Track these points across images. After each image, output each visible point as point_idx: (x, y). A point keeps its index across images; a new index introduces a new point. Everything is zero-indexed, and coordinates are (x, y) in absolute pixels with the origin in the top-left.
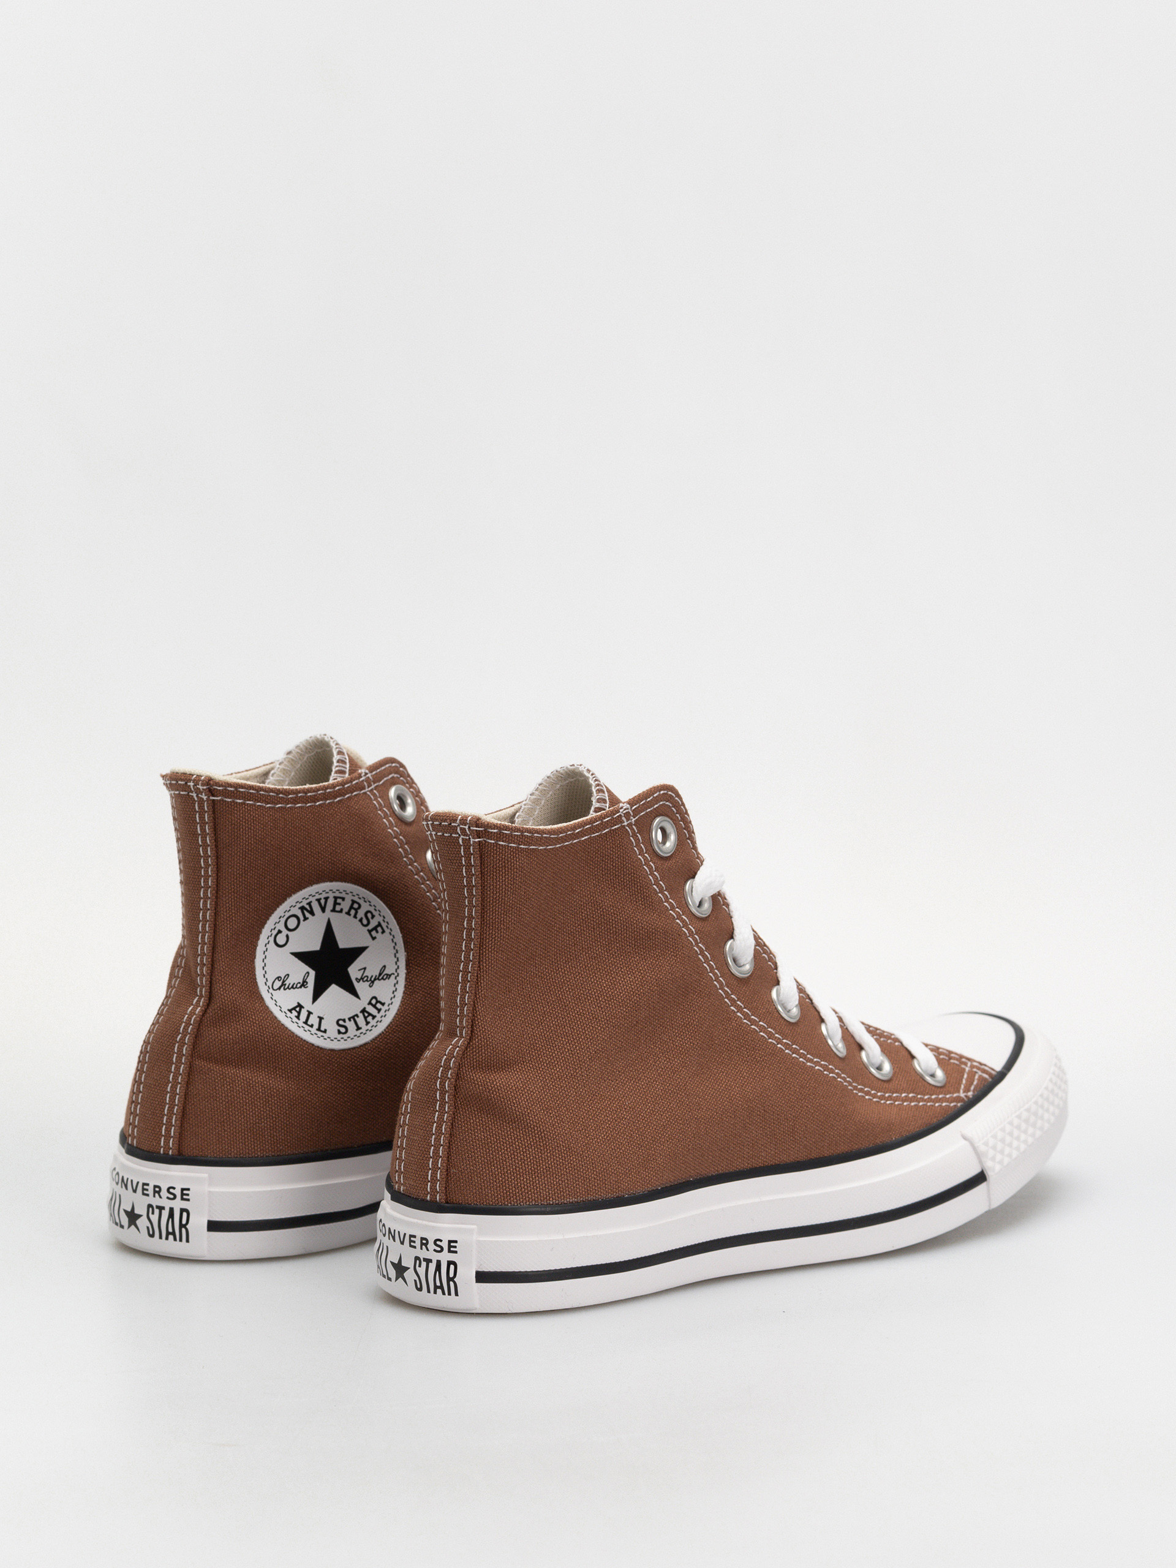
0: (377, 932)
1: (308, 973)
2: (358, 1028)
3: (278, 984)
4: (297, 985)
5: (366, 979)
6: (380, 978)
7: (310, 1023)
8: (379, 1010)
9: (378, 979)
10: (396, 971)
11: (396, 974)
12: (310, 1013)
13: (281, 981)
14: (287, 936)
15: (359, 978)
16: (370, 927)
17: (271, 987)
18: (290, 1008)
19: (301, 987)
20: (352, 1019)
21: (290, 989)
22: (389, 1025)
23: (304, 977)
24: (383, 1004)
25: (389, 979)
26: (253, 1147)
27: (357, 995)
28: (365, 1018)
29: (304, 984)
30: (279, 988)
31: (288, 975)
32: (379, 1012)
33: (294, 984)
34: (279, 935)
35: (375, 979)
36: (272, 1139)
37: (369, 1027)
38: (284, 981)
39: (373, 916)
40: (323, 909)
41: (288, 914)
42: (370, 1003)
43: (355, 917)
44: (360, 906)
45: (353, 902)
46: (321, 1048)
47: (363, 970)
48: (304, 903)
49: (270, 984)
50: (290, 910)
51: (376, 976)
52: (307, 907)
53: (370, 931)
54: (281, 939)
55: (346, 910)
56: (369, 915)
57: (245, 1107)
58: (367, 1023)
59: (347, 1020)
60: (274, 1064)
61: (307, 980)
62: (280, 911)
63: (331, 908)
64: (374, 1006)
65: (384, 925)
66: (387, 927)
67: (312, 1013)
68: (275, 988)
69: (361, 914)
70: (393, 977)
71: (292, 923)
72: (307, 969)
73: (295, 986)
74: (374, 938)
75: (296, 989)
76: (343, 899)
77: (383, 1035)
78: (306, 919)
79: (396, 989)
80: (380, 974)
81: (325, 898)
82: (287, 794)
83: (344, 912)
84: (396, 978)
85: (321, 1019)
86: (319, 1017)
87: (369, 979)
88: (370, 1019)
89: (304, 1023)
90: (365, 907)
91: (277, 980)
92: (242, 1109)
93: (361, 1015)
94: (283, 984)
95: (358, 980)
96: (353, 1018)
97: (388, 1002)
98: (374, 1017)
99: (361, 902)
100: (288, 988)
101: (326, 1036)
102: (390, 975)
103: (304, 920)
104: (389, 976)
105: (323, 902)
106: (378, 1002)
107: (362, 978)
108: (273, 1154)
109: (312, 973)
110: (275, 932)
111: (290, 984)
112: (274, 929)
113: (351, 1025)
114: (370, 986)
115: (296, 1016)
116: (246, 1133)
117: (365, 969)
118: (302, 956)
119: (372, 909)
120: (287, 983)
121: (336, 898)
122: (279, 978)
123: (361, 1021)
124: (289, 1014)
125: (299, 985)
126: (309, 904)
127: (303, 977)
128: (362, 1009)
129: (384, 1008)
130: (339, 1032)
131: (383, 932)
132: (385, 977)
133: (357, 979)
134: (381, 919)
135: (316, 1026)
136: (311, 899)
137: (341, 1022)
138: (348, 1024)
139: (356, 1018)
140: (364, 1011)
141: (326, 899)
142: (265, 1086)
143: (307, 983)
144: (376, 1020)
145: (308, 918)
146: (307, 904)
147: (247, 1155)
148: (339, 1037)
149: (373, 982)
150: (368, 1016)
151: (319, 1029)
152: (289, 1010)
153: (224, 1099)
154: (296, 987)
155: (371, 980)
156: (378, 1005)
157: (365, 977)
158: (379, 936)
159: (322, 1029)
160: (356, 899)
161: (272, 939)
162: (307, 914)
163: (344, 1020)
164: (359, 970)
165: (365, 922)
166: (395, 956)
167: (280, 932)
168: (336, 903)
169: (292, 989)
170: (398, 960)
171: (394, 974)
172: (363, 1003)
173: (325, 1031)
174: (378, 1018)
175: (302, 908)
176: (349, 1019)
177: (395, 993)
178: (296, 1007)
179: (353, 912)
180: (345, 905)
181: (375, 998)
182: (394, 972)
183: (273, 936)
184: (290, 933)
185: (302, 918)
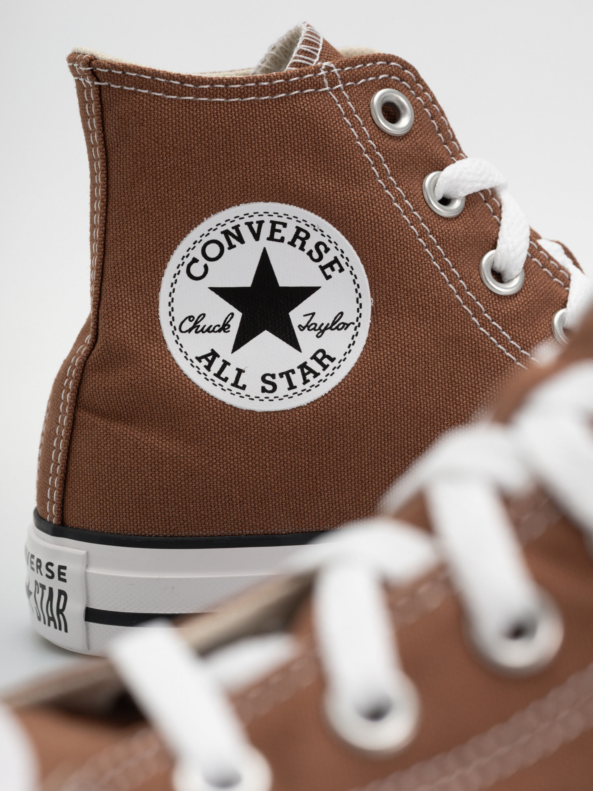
0: (333, 270)
1: (232, 314)
2: (292, 387)
3: (188, 325)
4: (214, 328)
5: (313, 326)
6: (334, 327)
7: (223, 375)
8: (325, 367)
9: (331, 328)
10: (357, 320)
11: (357, 324)
12: (226, 364)
13: (194, 322)
14: (206, 267)
15: (304, 325)
16: (323, 263)
17: (177, 328)
18: (199, 356)
19: (219, 331)
20: (284, 376)
21: (203, 332)
22: (337, 387)
23: (227, 318)
24: (332, 360)
25: (345, 329)
26: (138, 522)
27: (297, 347)
28: (304, 375)
29: (225, 327)
30: (190, 331)
31: (204, 315)
32: (324, 370)
33: (211, 326)
34: (195, 265)
35: (326, 328)
36: (163, 516)
37: (307, 386)
38: (197, 322)
39: (327, 250)
40: (257, 237)
41: (205, 240)
42: (314, 357)
43: (302, 248)
44: (308, 236)
45: (299, 229)
46: (235, 408)
47: (311, 316)
48: (229, 227)
49: (177, 324)
50: (208, 234)
51: (328, 324)
52: (234, 232)
53: (322, 268)
54: (197, 270)
55: (289, 238)
56: (322, 248)
57: (129, 473)
58: (306, 381)
59: (277, 376)
60: (170, 423)
61: (229, 323)
62: (195, 234)
63: (268, 235)
64: (320, 362)
65: (343, 261)
66: (347, 264)
67: (229, 364)
68: (184, 328)
69: (310, 245)
70: (352, 327)
71: (213, 250)
72: (231, 309)
73: (211, 329)
74: (328, 277)
75: (213, 333)
76: (285, 225)
77: (326, 397)
78: (231, 246)
79: (354, 342)
80: (334, 323)
81: (257, 222)
82: (197, 84)
83: (286, 241)
84: (355, 329)
85: (240, 372)
86: (237, 369)
87: (317, 328)
88: (310, 377)
89: (215, 375)
90: (315, 238)
91: (187, 320)
92: (126, 475)
93: (298, 372)
94: (196, 326)
95: (301, 328)
96: (287, 374)
97: (339, 356)
98: (316, 375)
99: (310, 230)
100: (202, 330)
101: (243, 393)
102: (348, 325)
103: (229, 249)
104: (346, 326)
105: (255, 226)
106: (325, 356)
107: (308, 326)
108: (165, 534)
109: (238, 315)
110: (188, 261)
111: (205, 326)
112: (187, 256)
113: (282, 383)
114: (318, 337)
115: (205, 366)
116: (131, 505)
117: (313, 314)
118: (225, 293)
119: (325, 240)
120: (201, 324)
121: (274, 223)
122: (190, 318)
123: (297, 378)
124: (196, 363)
125: (217, 329)
126: (236, 228)
127: (224, 319)
128: (301, 363)
129: (332, 365)
130: (264, 390)
131: (341, 270)
132: (340, 327)
133: (300, 326)
134: (338, 254)
135: (232, 380)
136: (237, 222)
137: (268, 378)
138: (278, 381)
139: (290, 374)
140: (303, 366)
141: (260, 223)
142: (156, 449)
143: (229, 326)
144: (318, 378)
145: (235, 246)
146: (233, 228)
147: (132, 532)
148: (263, 395)
149: (323, 332)
150: (308, 373)
151: (235, 384)
152: (197, 358)
153: (106, 461)
154: (213, 331)
155: (320, 328)
156: (326, 361)
157: (312, 324)
158: (335, 274)
159: (240, 384)
160: (302, 225)
161: (183, 269)
162: (234, 241)
163: (273, 376)
164: (304, 316)
165: (316, 255)
166: (357, 302)
167: (195, 260)
168: (273, 230)
169: (207, 333)
170: (361, 306)
171: (353, 324)
172: (305, 356)
173: (244, 387)
174: (322, 376)
175: (226, 233)
176: (281, 375)
177: (352, 347)
178: (209, 355)
179: (298, 242)
180: (288, 233)
181: (323, 351)
182: (355, 322)
183: (185, 265)
184: (209, 264)
185: (226, 245)
